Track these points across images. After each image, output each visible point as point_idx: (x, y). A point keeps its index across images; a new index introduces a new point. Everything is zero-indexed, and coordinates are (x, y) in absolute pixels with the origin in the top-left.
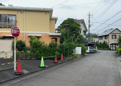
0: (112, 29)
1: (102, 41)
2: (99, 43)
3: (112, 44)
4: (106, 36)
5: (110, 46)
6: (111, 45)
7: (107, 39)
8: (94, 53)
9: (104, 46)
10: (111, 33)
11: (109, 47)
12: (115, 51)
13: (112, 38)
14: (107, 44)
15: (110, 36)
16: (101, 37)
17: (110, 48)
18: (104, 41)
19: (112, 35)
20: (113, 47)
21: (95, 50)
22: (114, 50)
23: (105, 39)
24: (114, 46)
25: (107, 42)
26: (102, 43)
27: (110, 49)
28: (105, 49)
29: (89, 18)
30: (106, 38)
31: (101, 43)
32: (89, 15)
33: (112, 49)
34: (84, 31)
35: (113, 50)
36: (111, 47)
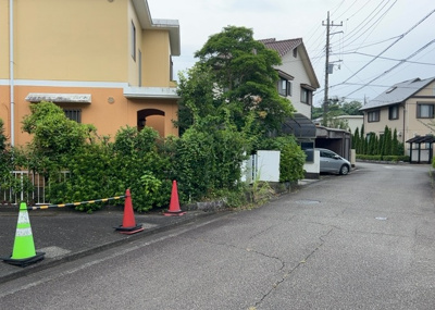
0: (418, 80)
1: (377, 128)
2: (365, 136)
3: (418, 140)
4: (394, 109)
5: (407, 146)
6: (411, 142)
7: (397, 118)
8: (341, 174)
9: (386, 149)
10: (413, 96)
11: (403, 153)
12: (429, 169)
13: (419, 116)
14: (398, 139)
15: (411, 108)
16: (374, 112)
17: (407, 153)
18: (387, 128)
19: (419, 105)
20: (419, 149)
21: (346, 165)
22: (424, 162)
23: (391, 118)
24: (423, 146)
25: (395, 132)
26: (378, 135)
27: (409, 160)
28: (390, 159)
29: (328, 35)
30: (395, 116)
31: (372, 134)
32: (328, 25)
33: (415, 158)
34: (303, 87)
35: (419, 162)
36: (411, 149)
